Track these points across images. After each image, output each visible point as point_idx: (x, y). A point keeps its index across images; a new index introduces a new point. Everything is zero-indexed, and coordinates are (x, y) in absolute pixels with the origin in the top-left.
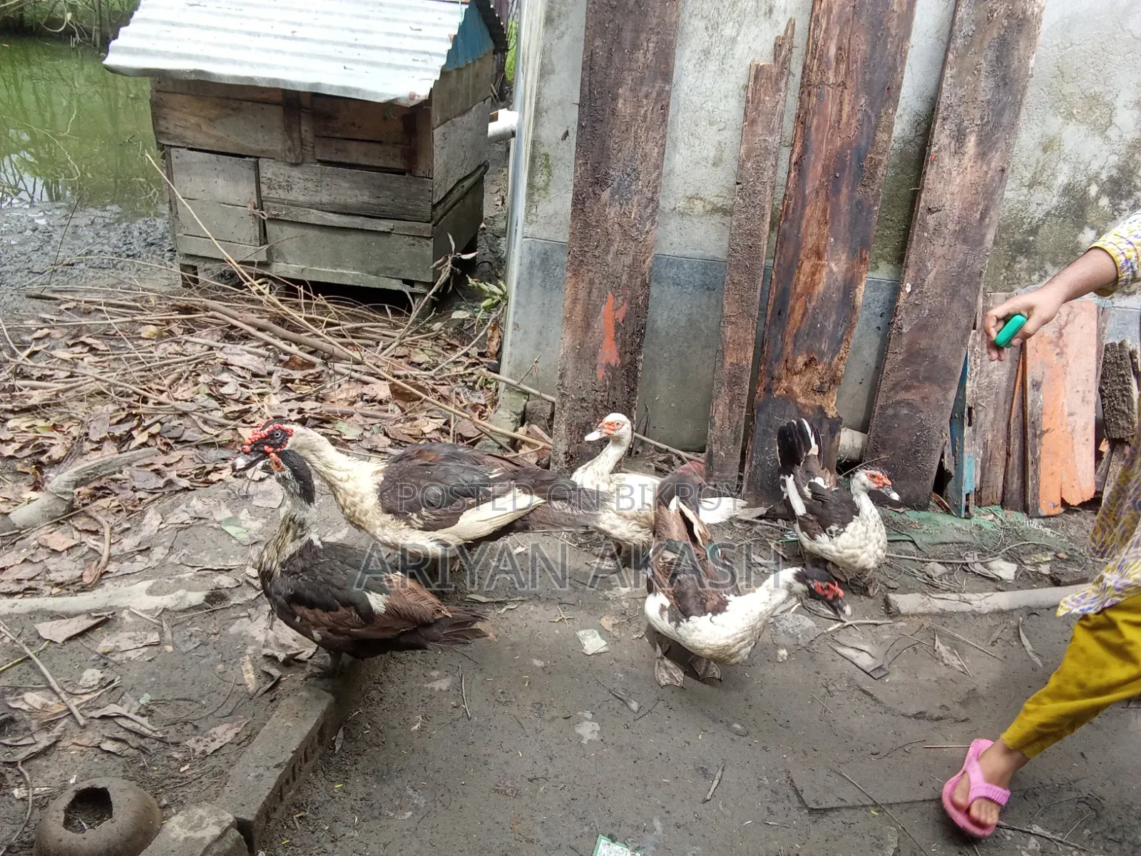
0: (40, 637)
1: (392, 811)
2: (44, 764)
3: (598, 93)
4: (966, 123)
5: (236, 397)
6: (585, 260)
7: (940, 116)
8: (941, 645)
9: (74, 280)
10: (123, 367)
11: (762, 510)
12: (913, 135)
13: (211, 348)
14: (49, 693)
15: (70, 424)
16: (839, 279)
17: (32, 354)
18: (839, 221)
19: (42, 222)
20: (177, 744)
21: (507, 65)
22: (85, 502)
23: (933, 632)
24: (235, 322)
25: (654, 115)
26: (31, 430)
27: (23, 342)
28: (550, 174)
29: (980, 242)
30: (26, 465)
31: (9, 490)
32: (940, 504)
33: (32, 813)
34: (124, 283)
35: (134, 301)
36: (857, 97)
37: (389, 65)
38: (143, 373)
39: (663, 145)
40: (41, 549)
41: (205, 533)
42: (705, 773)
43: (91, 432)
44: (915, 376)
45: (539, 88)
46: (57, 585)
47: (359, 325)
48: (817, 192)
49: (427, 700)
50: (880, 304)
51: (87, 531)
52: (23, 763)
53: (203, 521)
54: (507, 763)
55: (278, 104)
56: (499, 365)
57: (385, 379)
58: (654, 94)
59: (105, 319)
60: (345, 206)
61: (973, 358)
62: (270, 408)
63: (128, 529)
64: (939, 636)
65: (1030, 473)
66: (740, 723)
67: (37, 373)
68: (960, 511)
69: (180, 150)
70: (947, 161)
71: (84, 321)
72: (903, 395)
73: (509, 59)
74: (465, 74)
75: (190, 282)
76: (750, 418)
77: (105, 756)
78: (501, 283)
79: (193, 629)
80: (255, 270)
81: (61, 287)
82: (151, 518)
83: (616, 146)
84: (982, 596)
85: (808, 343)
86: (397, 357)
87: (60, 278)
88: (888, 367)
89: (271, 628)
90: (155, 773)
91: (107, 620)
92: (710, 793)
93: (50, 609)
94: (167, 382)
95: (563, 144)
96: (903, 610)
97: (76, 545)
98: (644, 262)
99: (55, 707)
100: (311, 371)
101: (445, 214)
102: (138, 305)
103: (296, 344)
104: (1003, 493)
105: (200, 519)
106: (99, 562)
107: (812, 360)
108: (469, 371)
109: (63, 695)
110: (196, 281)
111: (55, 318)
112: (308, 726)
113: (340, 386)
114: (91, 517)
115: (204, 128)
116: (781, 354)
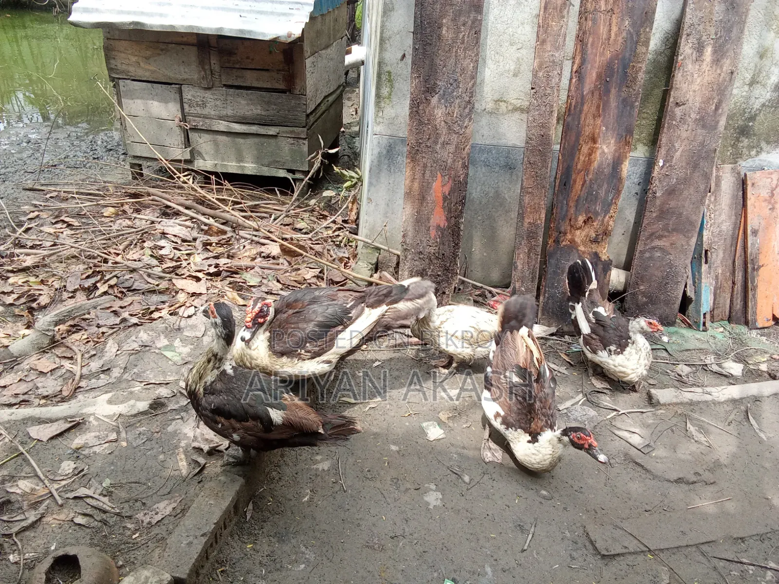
0: (30, 438)
1: (290, 564)
2: (32, 535)
3: (428, 23)
4: (704, 38)
5: (171, 257)
6: (420, 150)
7: (685, 32)
8: (691, 426)
9: (57, 177)
10: (90, 238)
11: (553, 330)
12: (663, 48)
13: (153, 222)
14: (36, 481)
15: (53, 279)
16: (609, 157)
17: (27, 230)
18: (609, 114)
19: (33, 136)
20: (130, 517)
21: (356, 17)
22: (63, 336)
23: (685, 417)
24: (169, 203)
25: (470, 38)
26: (26, 284)
27: (21, 221)
28: (392, 87)
29: (715, 127)
30: (22, 310)
31: (9, 328)
32: (684, 321)
33: (22, 574)
34: (91, 178)
35: (98, 190)
36: (622, 20)
37: (272, 13)
38: (105, 242)
39: (477, 61)
40: (32, 371)
41: (149, 357)
42: (521, 528)
43: (68, 285)
44: (665, 228)
45: (383, 22)
46: (45, 397)
47: (257, 203)
48: (593, 93)
49: (313, 478)
50: (637, 176)
51: (65, 357)
52: (16, 534)
53: (148, 348)
54: (374, 525)
55: (193, 45)
56: (358, 228)
57: (276, 242)
58: (470, 22)
59: (77, 203)
60: (244, 118)
61: (708, 214)
62: (195, 264)
63: (94, 355)
64: (689, 419)
65: (750, 296)
66: (545, 490)
67: (30, 244)
68: (699, 326)
69: (126, 81)
70: (690, 67)
71: (63, 205)
72: (657, 243)
73: (357, 13)
74: (327, 19)
75: (138, 175)
76: (544, 262)
77: (77, 528)
78: (357, 170)
79: (141, 429)
80: (183, 166)
81: (47, 182)
82: (110, 347)
83: (441, 63)
84: (719, 389)
85: (586, 205)
86: (285, 225)
87: (46, 176)
88: (645, 222)
89: (198, 427)
90: (113, 540)
91: (78, 424)
92: (527, 544)
93: (37, 416)
94: (121, 247)
95: (401, 64)
96: (662, 401)
97: (57, 368)
98: (464, 149)
99: (41, 491)
100: (224, 237)
101: (316, 121)
102: (101, 193)
103: (213, 217)
104: (730, 312)
105: (146, 346)
106: (74, 380)
107: (589, 218)
108: (336, 233)
109: (46, 482)
110: (142, 175)
111: (43, 204)
112: (226, 503)
113: (244, 247)
114: (68, 347)
115: (142, 64)
116: (566, 215)
